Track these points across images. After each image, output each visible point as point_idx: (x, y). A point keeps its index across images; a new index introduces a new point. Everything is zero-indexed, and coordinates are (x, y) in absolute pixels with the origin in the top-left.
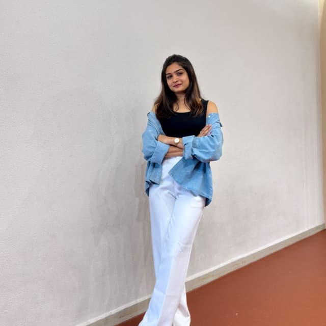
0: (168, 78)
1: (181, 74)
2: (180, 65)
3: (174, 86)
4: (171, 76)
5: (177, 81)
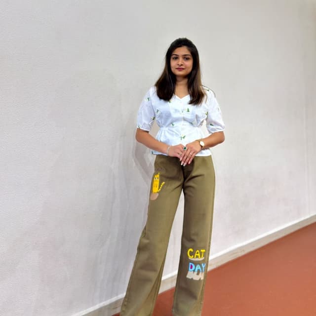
0: (173, 59)
1: (187, 59)
2: (189, 50)
3: (177, 69)
4: (177, 58)
5: (182, 65)
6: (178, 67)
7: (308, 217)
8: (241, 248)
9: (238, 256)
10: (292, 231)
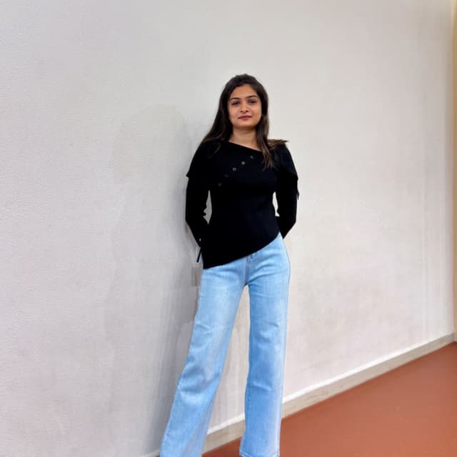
4: (237, 103)
5: (247, 111)
6: (241, 115)
7: (425, 342)
8: (323, 389)
9: (317, 401)
10: (401, 363)
